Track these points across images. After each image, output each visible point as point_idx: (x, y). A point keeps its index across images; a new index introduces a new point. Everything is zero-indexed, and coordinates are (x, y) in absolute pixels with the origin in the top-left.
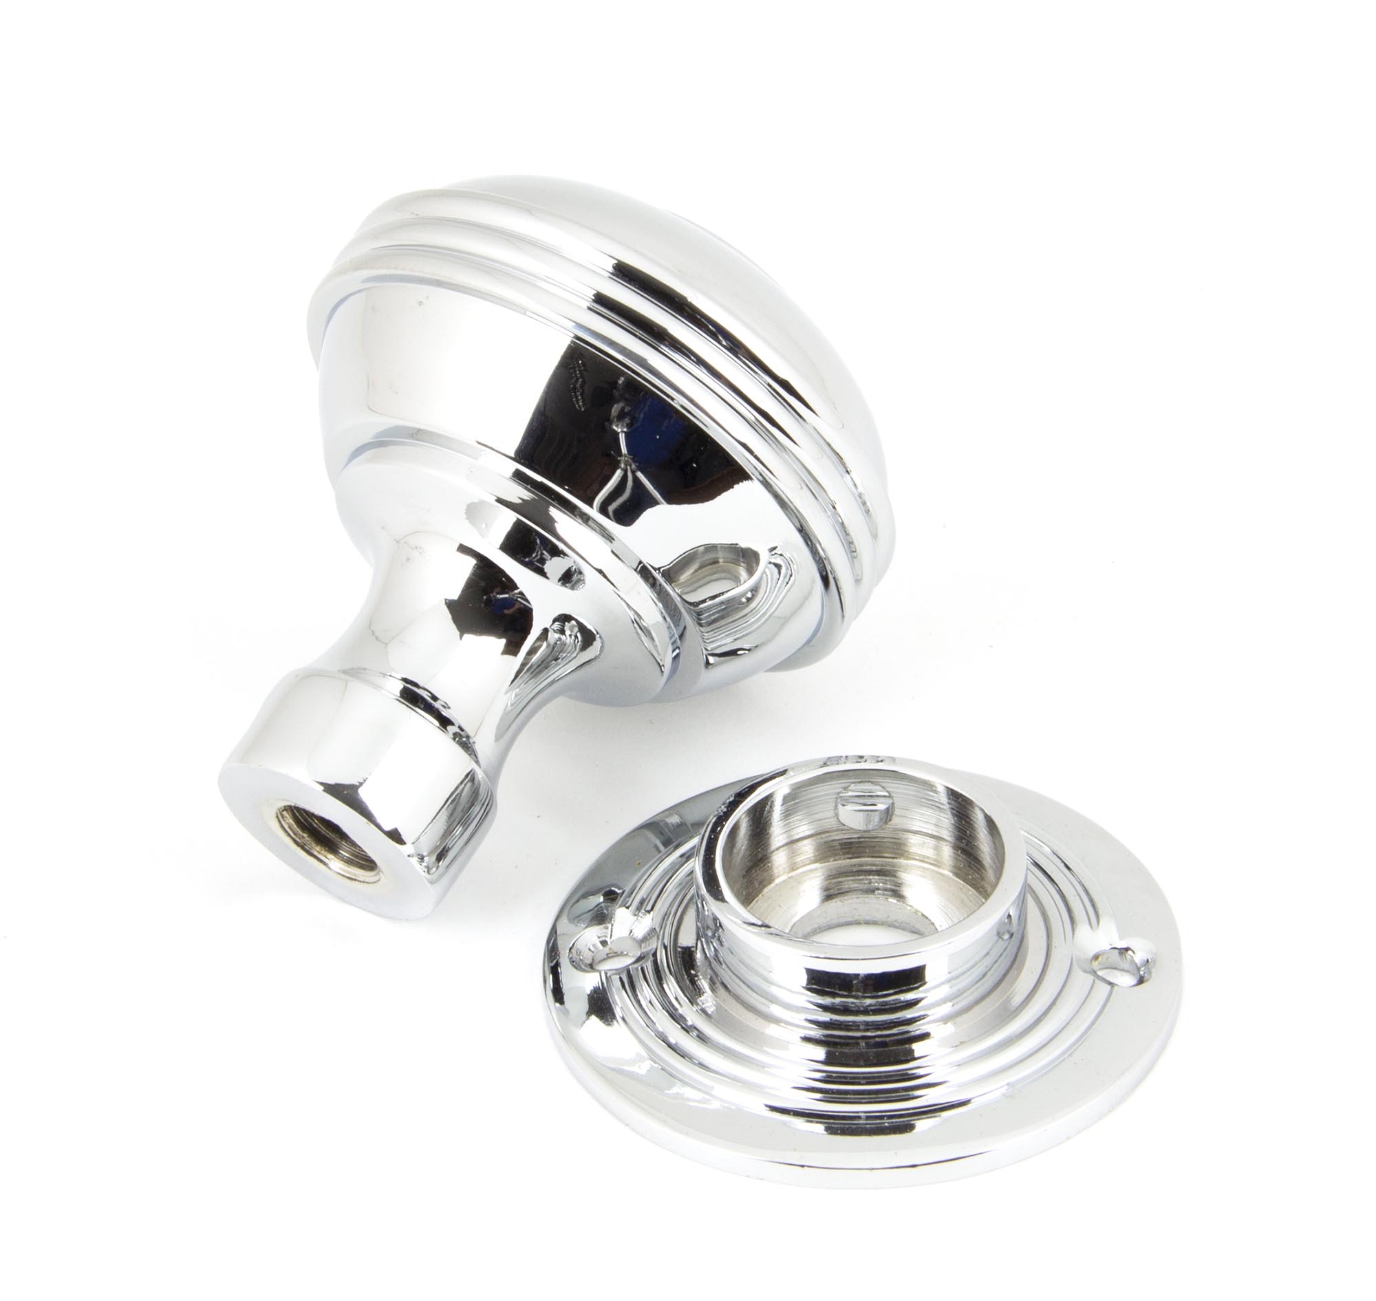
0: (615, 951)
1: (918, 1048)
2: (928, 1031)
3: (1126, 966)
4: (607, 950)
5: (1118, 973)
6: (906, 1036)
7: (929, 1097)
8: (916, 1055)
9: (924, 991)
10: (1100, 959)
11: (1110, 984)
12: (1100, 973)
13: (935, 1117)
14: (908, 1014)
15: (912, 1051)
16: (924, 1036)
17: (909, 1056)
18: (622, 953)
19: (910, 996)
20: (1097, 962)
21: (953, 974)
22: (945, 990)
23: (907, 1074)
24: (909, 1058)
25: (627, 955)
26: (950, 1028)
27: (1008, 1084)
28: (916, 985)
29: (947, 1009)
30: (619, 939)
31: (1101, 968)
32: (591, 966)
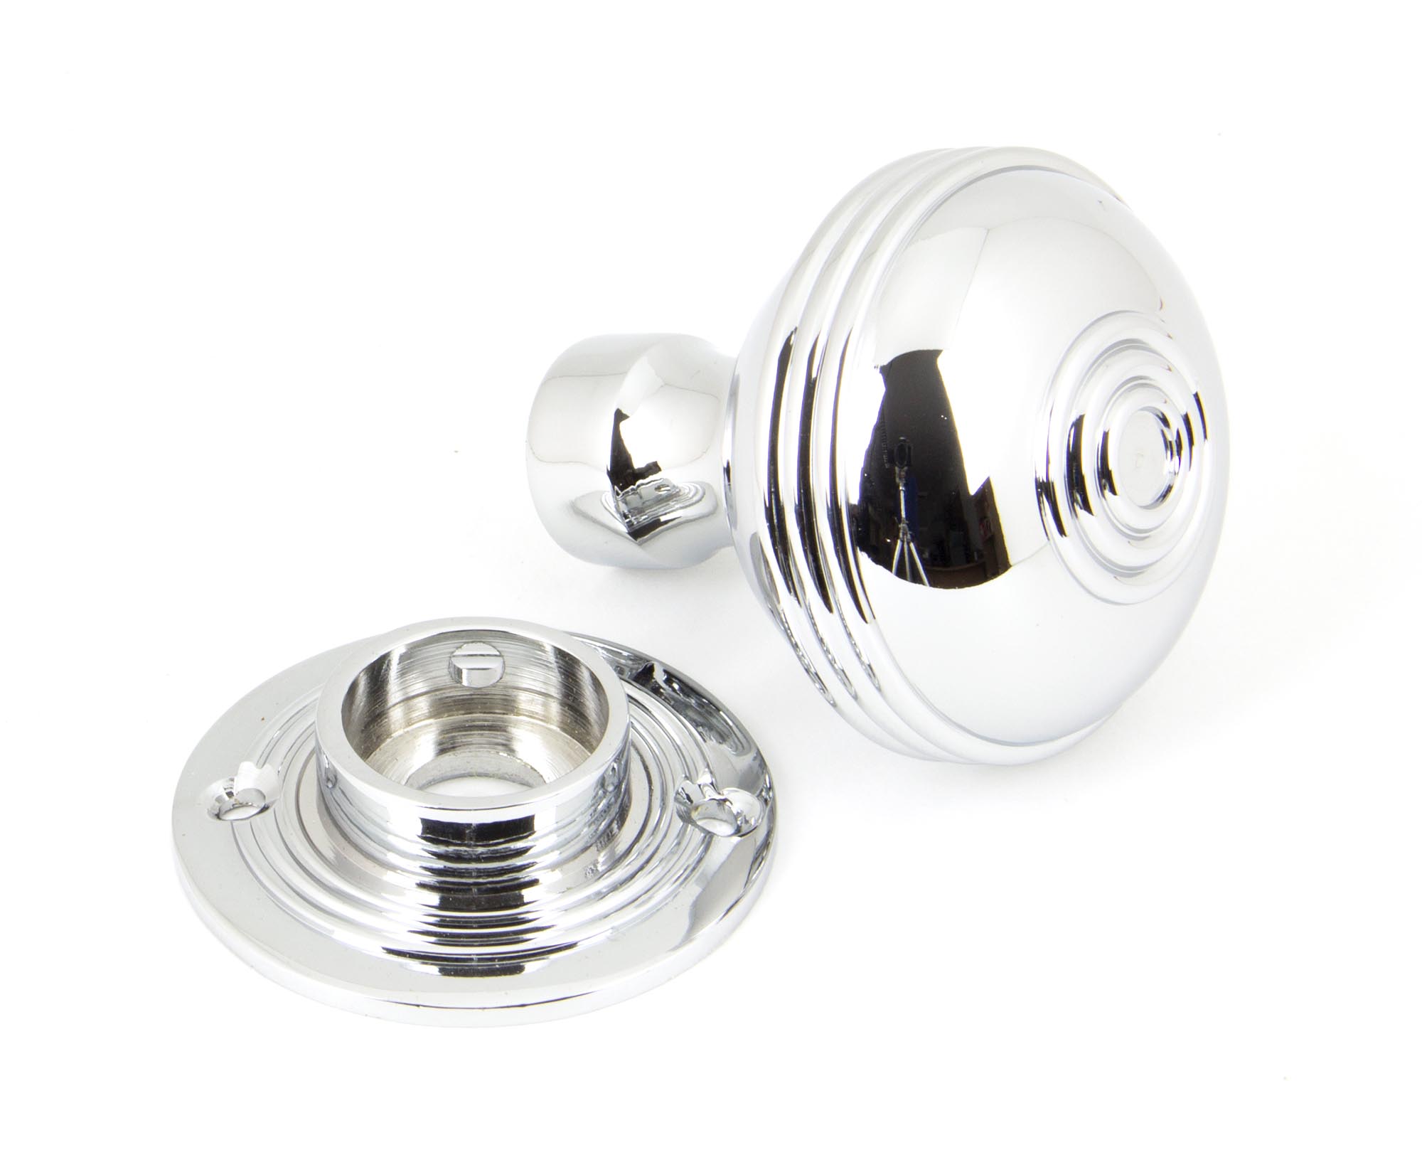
0: (241, 802)
1: (527, 894)
2: (536, 877)
3: (724, 816)
4: (232, 801)
5: (716, 823)
6: (516, 882)
7: (538, 941)
8: (526, 900)
9: (536, 839)
10: (699, 809)
11: (710, 834)
12: (699, 823)
13: (543, 959)
14: (518, 862)
15: (521, 897)
16: (533, 883)
17: (519, 902)
18: (247, 803)
19: (519, 845)
20: (697, 813)
21: (560, 824)
22: (553, 839)
23: (518, 919)
24: (519, 903)
25: (251, 805)
26: (557, 875)
27: (612, 928)
28: (525, 834)
29: (554, 857)
30: (245, 791)
31: (699, 819)
32: (218, 816)
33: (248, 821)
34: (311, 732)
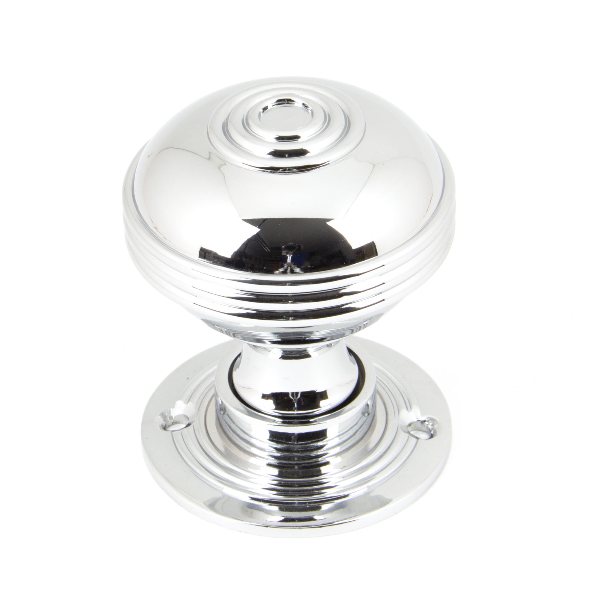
0: (177, 421)
1: (323, 469)
2: (328, 461)
3: (424, 429)
4: (172, 421)
5: (420, 433)
6: (315, 464)
7: (329, 493)
8: (323, 472)
9: (327, 441)
10: (412, 426)
11: (417, 438)
12: (412, 433)
13: (331, 503)
14: (319, 452)
15: (320, 471)
16: (327, 463)
17: (319, 473)
18: (180, 422)
19: (320, 444)
20: (410, 428)
21: (340, 433)
22: (337, 441)
23: (318, 482)
24: (319, 474)
25: (182, 423)
26: (339, 459)
27: (368, 487)
28: (322, 439)
29: (338, 450)
30: (179, 416)
31: (412, 431)
32: (165, 428)
33: (180, 431)
34: (213, 386)
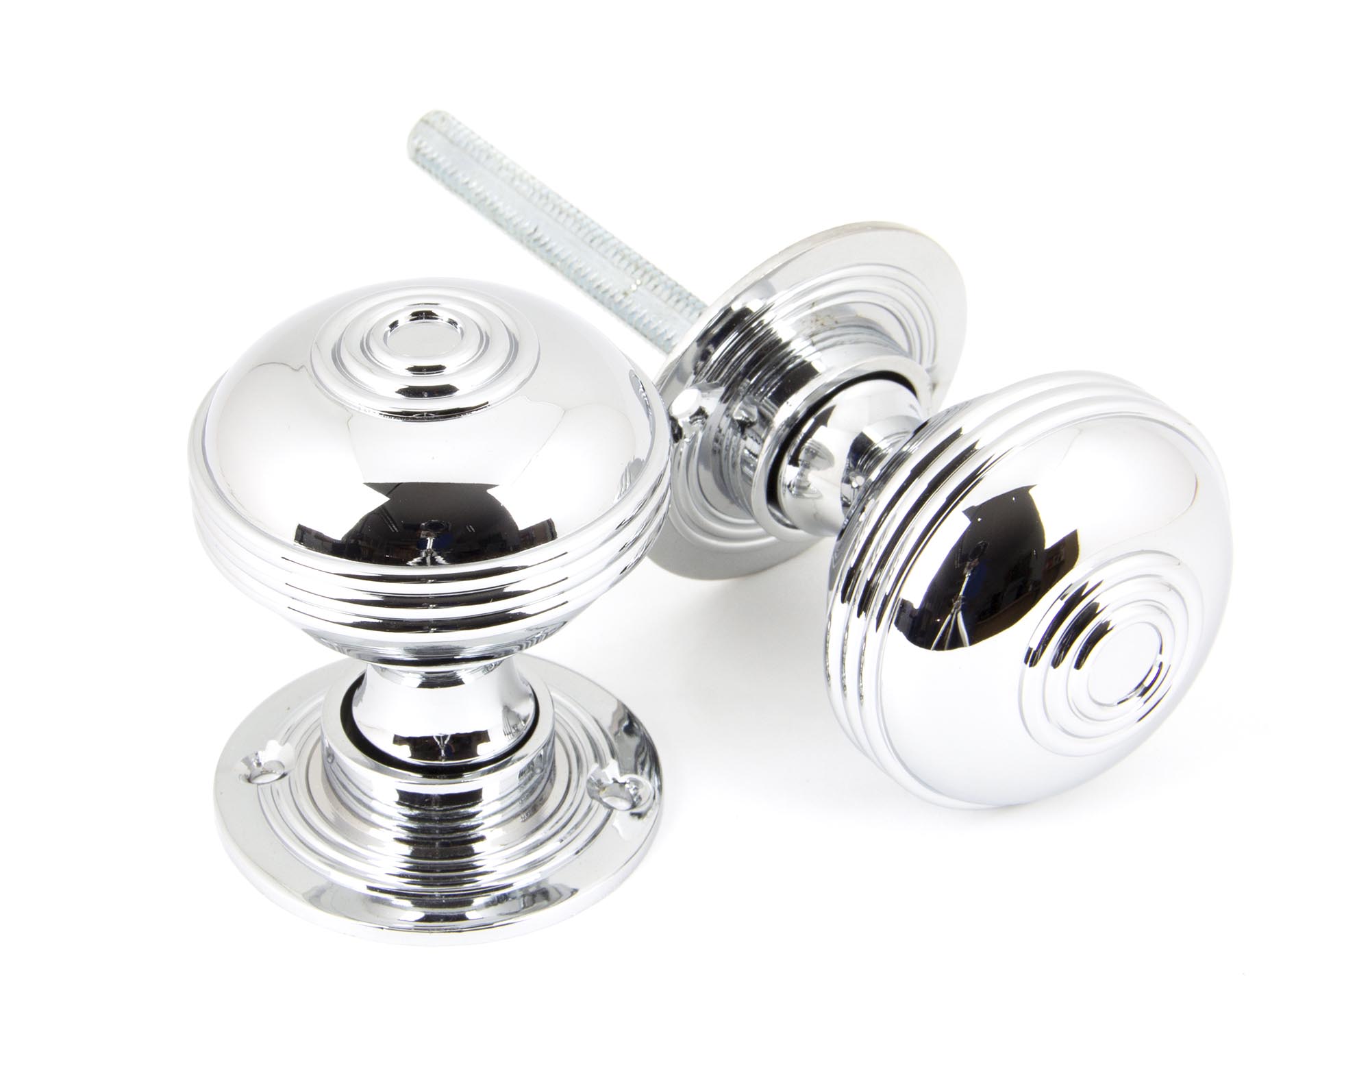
0: (267, 769)
1: (476, 847)
2: (483, 834)
3: (625, 796)
4: (261, 769)
5: (618, 800)
6: (463, 839)
7: (484, 881)
8: (476, 851)
9: (483, 806)
10: (606, 789)
11: (611, 809)
12: (605, 800)
13: (488, 895)
14: (465, 824)
15: (472, 849)
16: (482, 838)
17: (471, 853)
18: (272, 771)
19: (472, 810)
20: (604, 792)
21: (502, 795)
22: (498, 806)
23: (469, 865)
24: (468, 854)
25: (275, 773)
26: (500, 832)
27: (540, 872)
28: (468, 804)
29: (498, 818)
30: (271, 762)
31: (607, 796)
32: (249, 780)
33: (269, 785)
34: (318, 725)
